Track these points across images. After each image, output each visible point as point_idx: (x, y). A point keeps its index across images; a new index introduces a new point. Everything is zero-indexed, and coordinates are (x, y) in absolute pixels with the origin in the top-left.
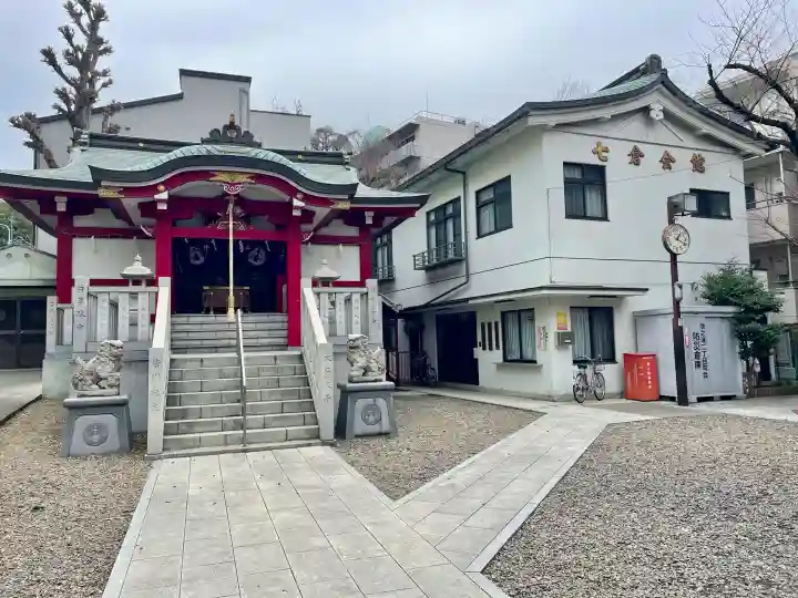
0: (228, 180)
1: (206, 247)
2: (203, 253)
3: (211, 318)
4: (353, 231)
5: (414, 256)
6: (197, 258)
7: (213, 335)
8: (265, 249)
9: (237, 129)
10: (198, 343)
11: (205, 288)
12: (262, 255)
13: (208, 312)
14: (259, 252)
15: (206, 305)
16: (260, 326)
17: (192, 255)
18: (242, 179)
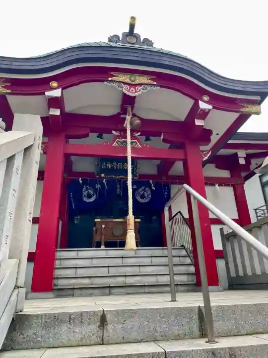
0: (128, 81)
1: (98, 186)
2: (95, 190)
3: (102, 252)
4: (225, 174)
5: (255, 210)
6: (89, 196)
7: (104, 271)
8: (150, 187)
9: (137, 37)
10: (86, 281)
11: (96, 220)
12: (148, 193)
13: (98, 245)
14: (144, 190)
15: (97, 238)
16: (156, 261)
17: (85, 193)
18: (144, 80)
